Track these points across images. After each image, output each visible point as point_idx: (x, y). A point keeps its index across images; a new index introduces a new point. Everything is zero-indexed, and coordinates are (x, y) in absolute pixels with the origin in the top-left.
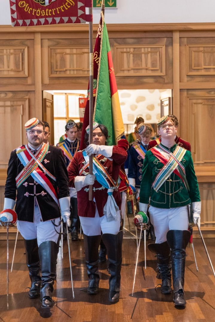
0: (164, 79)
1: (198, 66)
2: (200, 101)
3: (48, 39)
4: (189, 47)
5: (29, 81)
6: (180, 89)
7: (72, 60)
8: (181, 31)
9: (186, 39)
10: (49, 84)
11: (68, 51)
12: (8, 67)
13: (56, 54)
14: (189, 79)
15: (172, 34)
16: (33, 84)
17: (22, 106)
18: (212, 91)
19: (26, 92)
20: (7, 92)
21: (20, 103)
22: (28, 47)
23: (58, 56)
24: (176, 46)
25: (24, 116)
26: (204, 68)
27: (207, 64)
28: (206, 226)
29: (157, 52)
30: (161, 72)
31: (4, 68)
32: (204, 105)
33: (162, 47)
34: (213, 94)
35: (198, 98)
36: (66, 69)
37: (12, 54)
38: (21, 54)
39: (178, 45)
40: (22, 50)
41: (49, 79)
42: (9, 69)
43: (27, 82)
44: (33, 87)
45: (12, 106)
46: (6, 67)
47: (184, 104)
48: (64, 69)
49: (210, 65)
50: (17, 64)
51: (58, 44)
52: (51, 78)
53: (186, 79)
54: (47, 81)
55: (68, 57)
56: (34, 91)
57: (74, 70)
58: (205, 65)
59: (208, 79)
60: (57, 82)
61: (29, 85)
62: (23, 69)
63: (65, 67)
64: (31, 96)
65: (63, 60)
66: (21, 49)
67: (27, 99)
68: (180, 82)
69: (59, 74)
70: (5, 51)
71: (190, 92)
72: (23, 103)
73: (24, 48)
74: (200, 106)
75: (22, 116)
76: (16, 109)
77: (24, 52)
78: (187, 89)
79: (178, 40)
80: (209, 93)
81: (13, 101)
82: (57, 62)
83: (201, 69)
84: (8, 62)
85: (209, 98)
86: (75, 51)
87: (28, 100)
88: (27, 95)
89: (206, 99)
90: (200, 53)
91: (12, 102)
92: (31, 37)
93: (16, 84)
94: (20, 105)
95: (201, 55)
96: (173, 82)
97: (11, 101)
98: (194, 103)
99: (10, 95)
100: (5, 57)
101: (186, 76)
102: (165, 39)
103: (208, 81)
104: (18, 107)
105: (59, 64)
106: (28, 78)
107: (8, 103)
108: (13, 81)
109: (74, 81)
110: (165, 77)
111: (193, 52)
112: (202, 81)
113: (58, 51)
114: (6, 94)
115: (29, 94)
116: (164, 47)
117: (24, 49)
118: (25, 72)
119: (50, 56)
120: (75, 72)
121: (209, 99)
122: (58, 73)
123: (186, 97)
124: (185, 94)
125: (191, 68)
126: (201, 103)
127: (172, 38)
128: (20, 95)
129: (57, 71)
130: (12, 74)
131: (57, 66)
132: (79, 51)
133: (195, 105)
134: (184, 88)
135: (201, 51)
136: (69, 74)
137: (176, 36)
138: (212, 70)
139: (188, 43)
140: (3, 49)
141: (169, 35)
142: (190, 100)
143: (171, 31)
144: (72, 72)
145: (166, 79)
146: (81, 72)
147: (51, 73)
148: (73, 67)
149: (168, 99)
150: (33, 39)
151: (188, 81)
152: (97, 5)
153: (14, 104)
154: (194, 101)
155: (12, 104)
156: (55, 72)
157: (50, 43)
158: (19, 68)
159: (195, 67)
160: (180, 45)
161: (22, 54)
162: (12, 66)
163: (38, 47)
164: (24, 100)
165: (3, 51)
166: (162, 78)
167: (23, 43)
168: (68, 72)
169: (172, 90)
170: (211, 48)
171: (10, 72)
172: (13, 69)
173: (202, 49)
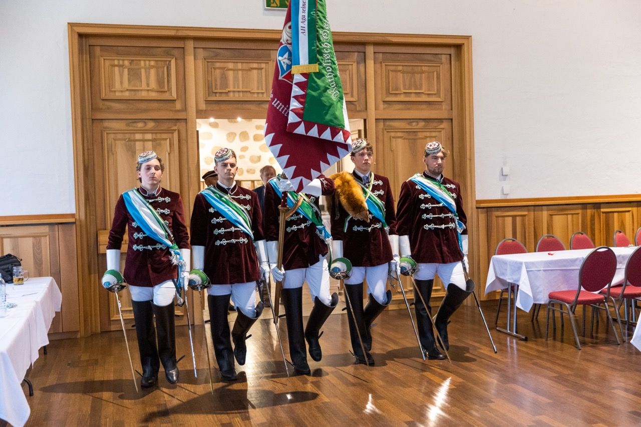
0: (356, 105)
1: (397, 89)
2: (399, 134)
3: (203, 48)
4: (386, 65)
5: (178, 105)
6: (376, 119)
7: (236, 78)
8: (376, 44)
9: (381, 55)
10: (205, 110)
11: (231, 66)
12: (148, 85)
13: (215, 69)
14: (386, 106)
15: (365, 48)
16: (185, 109)
17: (168, 140)
18: (413, 122)
19: (174, 121)
20: (146, 121)
21: (164, 136)
22: (176, 59)
23: (218, 72)
24: (370, 63)
25: (172, 155)
26: (404, 93)
27: (407, 88)
28: (410, 293)
29: (346, 71)
30: (352, 96)
31: (141, 86)
32: (404, 139)
33: (352, 65)
34: (414, 126)
35: (396, 130)
36: (229, 90)
37: (153, 67)
38: (165, 68)
39: (373, 62)
40: (168, 62)
41: (206, 104)
42: (148, 88)
43: (175, 107)
44: (184, 113)
45: (153, 140)
46: (144, 86)
47: (381, 138)
48: (226, 90)
49: (411, 89)
50: (160, 82)
51: (216, 55)
52: (208, 102)
53: (382, 106)
54: (203, 106)
55: (231, 73)
56: (186, 119)
57: (239, 92)
58: (405, 89)
59: (409, 106)
60: (215, 107)
61: (178, 111)
62: (169, 89)
63: (227, 87)
64: (181, 126)
65: (224, 78)
66: (166, 61)
67: (175, 130)
68: (375, 110)
69: (219, 96)
70: (142, 63)
71: (388, 123)
72: (170, 135)
73: (169, 59)
74: (400, 140)
75: (169, 154)
76: (160, 145)
77: (170, 66)
78: (384, 119)
79: (372, 56)
80: (410, 124)
81: (156, 133)
82: (216, 80)
83: (400, 94)
84: (148, 78)
85: (409, 130)
86: (240, 66)
87: (177, 131)
88: (175, 125)
89: (407, 132)
90: (399, 73)
91: (154, 135)
92: (180, 44)
93: (159, 110)
94: (166, 139)
95: (400, 75)
96: (366, 109)
97: (152, 133)
98: (393, 137)
99: (151, 125)
100: (143, 71)
101: (382, 102)
102: (356, 54)
103: (409, 109)
104: (163, 142)
105: (218, 83)
106: (176, 101)
107: (149, 136)
108: (155, 105)
109: (240, 106)
110: (356, 103)
111: (390, 72)
112: (402, 109)
113: (218, 65)
114: (145, 123)
115: (178, 124)
116: (355, 65)
117: (170, 61)
118: (171, 92)
119: (208, 72)
120: (241, 94)
121: (410, 132)
122: (217, 95)
123: (383, 129)
124: (381, 124)
125: (388, 93)
126: (401, 137)
127: (365, 53)
128: (165, 126)
129: (216, 93)
130: (153, 95)
131: (216, 85)
132: (245, 66)
133: (394, 139)
134: (381, 118)
135: (400, 71)
136: (231, 97)
137: (370, 50)
138: (413, 95)
139: (384, 60)
140: (140, 60)
141: (360, 48)
142: (388, 133)
143: (364, 44)
144: (237, 94)
145: (357, 105)
146: (249, 94)
147: (209, 95)
148: (238, 88)
149: (357, 132)
150: (184, 48)
151: (384, 109)
152: (272, 5)
153: (157, 137)
154: (393, 134)
155: (154, 137)
156: (214, 95)
157: (206, 54)
158: (164, 87)
159: (392, 90)
160: (374, 63)
161: (167, 68)
162: (153, 85)
163: (190, 59)
164: (172, 132)
165: (140, 63)
166: (353, 104)
167: (168, 53)
168: (231, 94)
169: (365, 120)
170: (411, 68)
171: (150, 92)
172: (155, 88)
173: (400, 68)
